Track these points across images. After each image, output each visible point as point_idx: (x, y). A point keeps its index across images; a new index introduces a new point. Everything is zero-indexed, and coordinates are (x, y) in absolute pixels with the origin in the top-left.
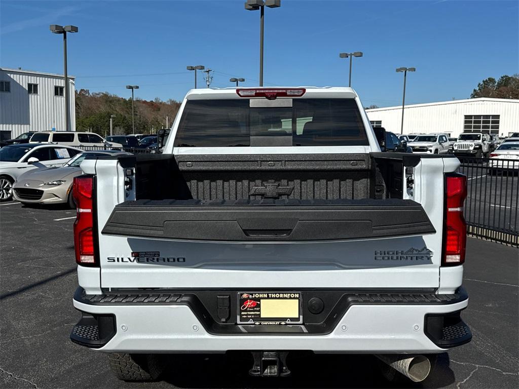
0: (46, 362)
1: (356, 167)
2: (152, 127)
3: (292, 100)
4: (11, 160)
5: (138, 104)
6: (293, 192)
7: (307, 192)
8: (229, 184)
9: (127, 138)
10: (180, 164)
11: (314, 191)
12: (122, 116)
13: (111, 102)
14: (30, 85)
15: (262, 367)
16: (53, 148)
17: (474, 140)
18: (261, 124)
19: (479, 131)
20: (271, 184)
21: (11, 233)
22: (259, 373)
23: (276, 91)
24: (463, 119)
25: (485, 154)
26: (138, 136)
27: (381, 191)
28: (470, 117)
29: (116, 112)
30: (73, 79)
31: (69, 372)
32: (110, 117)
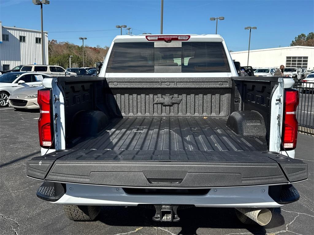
0: (25, 208)
1: (222, 86)
2: (95, 63)
3: (181, 43)
4: (8, 82)
5: (87, 49)
6: (181, 102)
7: (190, 102)
8: (141, 96)
9: (80, 69)
10: (110, 84)
11: (195, 102)
12: (77, 56)
13: (70, 48)
14: (21, 37)
15: (161, 216)
16: (33, 75)
17: (292, 72)
18: (162, 59)
19: (295, 67)
20: (167, 97)
21: (7, 126)
22: (159, 219)
23: (171, 37)
24: (285, 59)
25: (299, 80)
26: (86, 69)
27: (238, 101)
28: (290, 58)
29: (73, 54)
30: (47, 33)
31: (39, 214)
32: (69, 57)
